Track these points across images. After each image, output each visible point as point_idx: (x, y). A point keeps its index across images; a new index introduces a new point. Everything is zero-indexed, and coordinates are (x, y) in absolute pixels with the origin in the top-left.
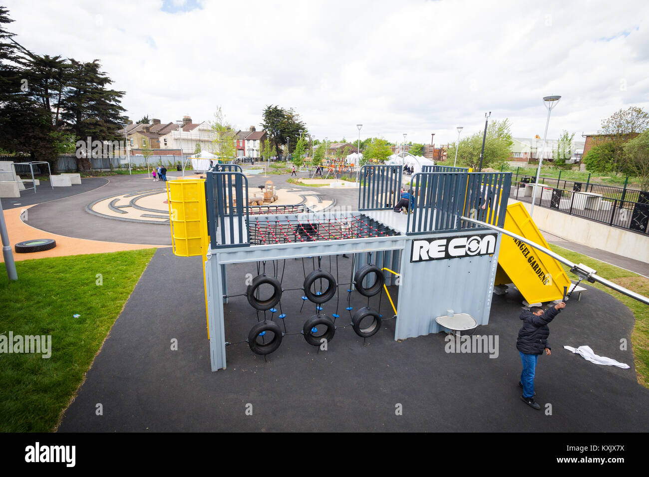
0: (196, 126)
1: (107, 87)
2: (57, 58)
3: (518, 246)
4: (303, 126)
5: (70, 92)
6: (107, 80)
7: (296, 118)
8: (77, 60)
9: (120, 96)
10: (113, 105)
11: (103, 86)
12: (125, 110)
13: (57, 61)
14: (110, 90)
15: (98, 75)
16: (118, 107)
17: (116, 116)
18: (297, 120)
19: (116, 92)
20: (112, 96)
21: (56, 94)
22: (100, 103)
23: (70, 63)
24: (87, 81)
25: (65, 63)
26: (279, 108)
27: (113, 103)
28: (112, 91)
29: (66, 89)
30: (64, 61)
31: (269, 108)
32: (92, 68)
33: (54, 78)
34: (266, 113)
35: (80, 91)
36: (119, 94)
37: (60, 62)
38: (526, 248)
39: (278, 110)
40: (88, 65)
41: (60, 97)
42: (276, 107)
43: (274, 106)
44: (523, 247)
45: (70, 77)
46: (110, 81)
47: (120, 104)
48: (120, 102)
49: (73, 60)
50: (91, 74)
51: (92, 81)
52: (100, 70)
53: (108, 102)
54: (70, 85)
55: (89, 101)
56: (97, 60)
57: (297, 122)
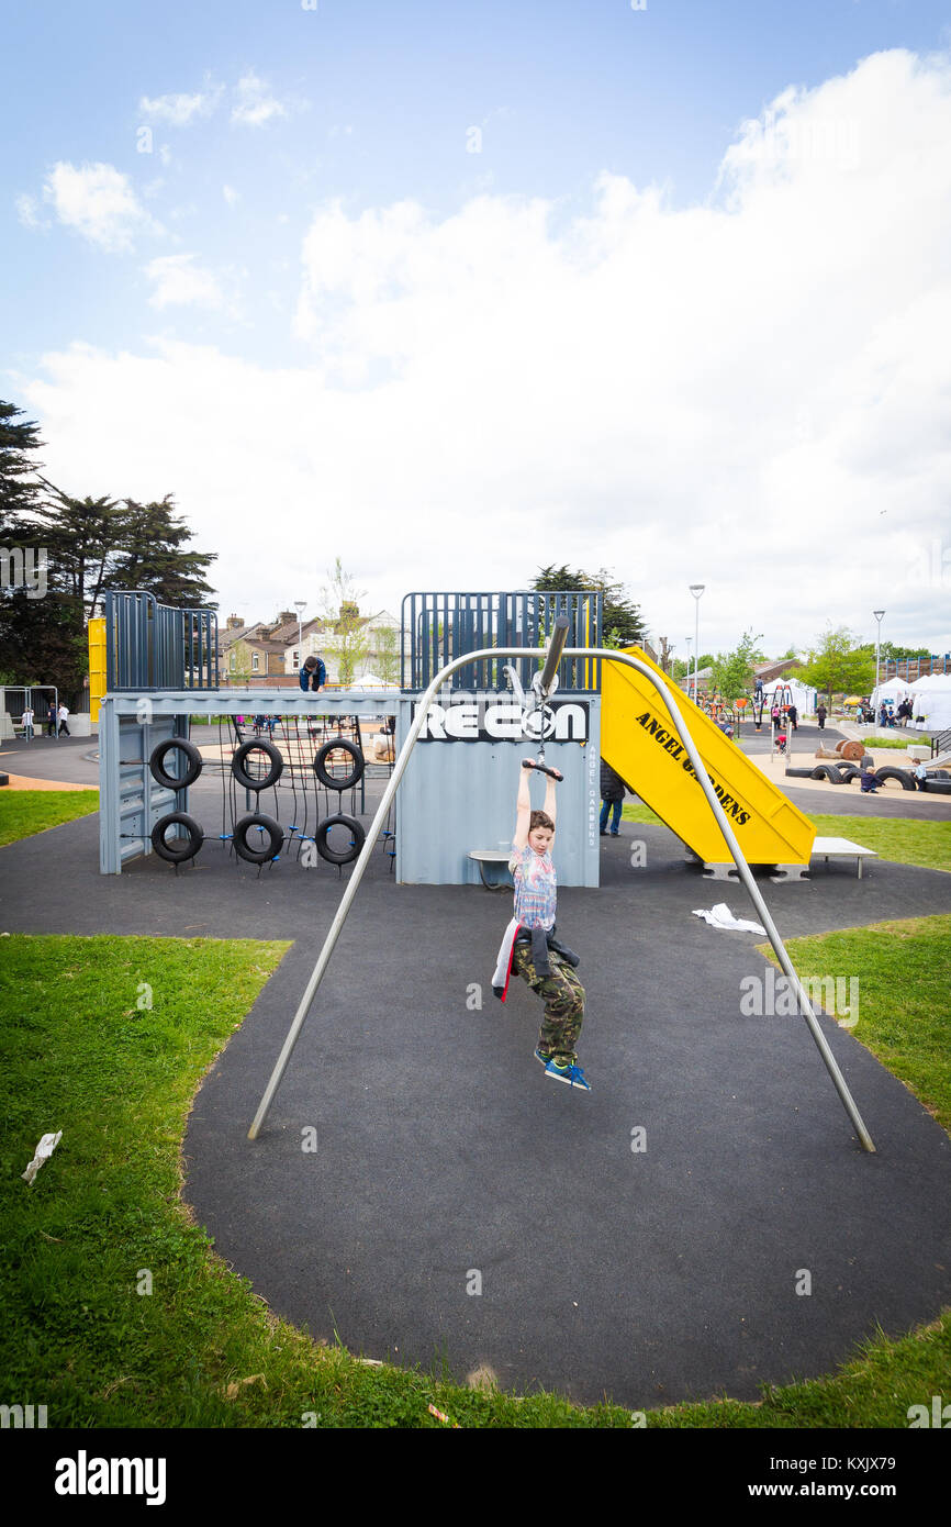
0: (365, 621)
1: (185, 547)
2: (104, 499)
3: (652, 733)
4: (632, 612)
5: (118, 561)
6: (183, 534)
7: (615, 593)
8: (136, 501)
9: (205, 564)
10: (192, 582)
11: (177, 545)
12: (212, 591)
13: (105, 504)
14: (189, 552)
15: (171, 525)
16: (200, 585)
17: (195, 603)
18: (615, 598)
19: (200, 556)
20: (191, 562)
21: (95, 566)
22: (171, 578)
23: (123, 506)
24: (149, 538)
25: (116, 507)
26: (572, 571)
27: (190, 577)
28: (193, 554)
29: (113, 555)
30: (115, 503)
31: (547, 572)
32: (159, 512)
33: (97, 537)
34: (538, 585)
35: (136, 558)
36: (206, 559)
37: (110, 506)
38: (673, 740)
39: (568, 577)
40: (154, 507)
41: (102, 571)
42: (563, 569)
43: (557, 569)
44: (664, 735)
45: (120, 533)
46: (189, 533)
47: (205, 580)
48: (204, 574)
49: (130, 502)
50: (158, 525)
51: (157, 538)
52: (173, 515)
53: (182, 575)
54: (118, 548)
55: (151, 577)
56: (169, 496)
57: (616, 603)
